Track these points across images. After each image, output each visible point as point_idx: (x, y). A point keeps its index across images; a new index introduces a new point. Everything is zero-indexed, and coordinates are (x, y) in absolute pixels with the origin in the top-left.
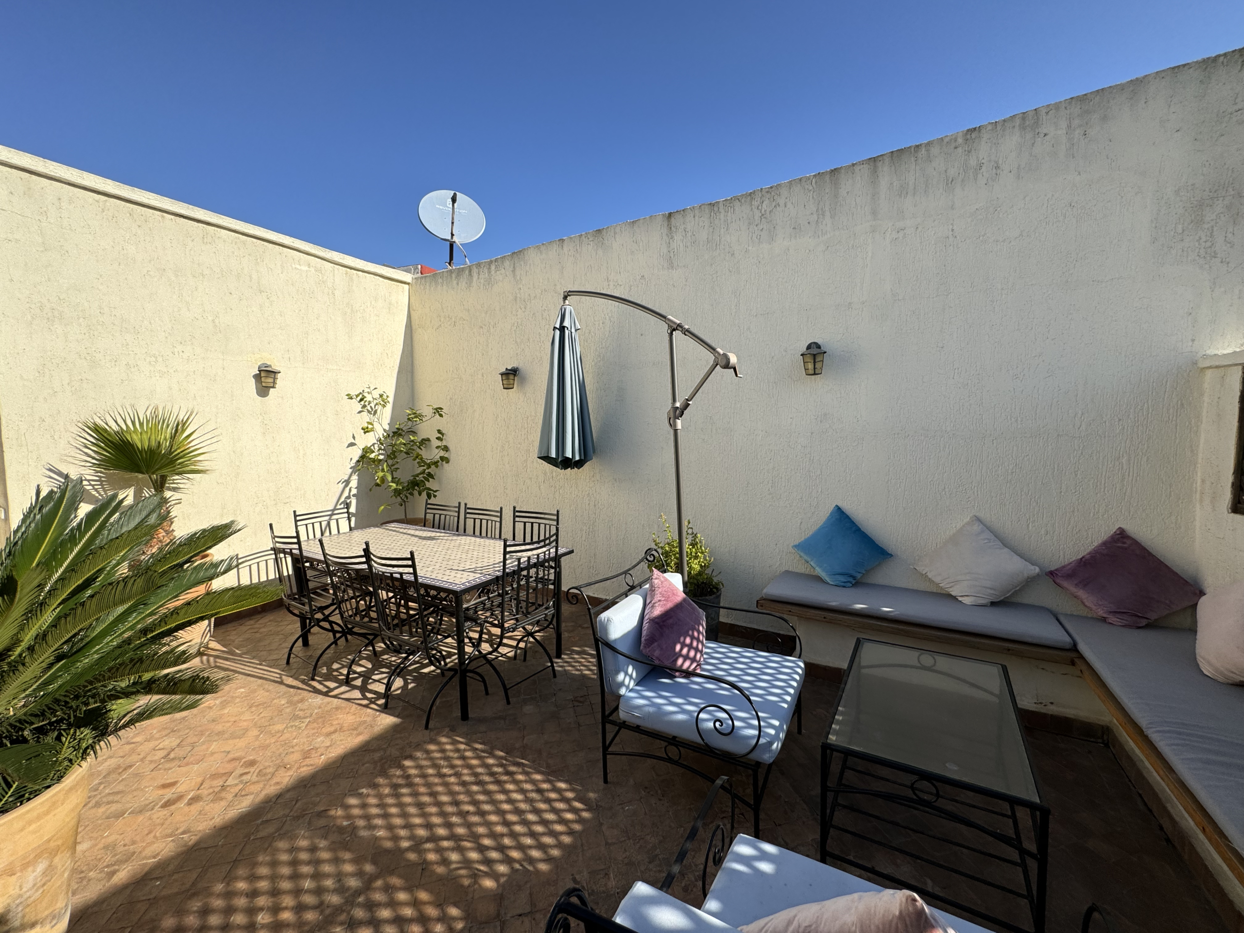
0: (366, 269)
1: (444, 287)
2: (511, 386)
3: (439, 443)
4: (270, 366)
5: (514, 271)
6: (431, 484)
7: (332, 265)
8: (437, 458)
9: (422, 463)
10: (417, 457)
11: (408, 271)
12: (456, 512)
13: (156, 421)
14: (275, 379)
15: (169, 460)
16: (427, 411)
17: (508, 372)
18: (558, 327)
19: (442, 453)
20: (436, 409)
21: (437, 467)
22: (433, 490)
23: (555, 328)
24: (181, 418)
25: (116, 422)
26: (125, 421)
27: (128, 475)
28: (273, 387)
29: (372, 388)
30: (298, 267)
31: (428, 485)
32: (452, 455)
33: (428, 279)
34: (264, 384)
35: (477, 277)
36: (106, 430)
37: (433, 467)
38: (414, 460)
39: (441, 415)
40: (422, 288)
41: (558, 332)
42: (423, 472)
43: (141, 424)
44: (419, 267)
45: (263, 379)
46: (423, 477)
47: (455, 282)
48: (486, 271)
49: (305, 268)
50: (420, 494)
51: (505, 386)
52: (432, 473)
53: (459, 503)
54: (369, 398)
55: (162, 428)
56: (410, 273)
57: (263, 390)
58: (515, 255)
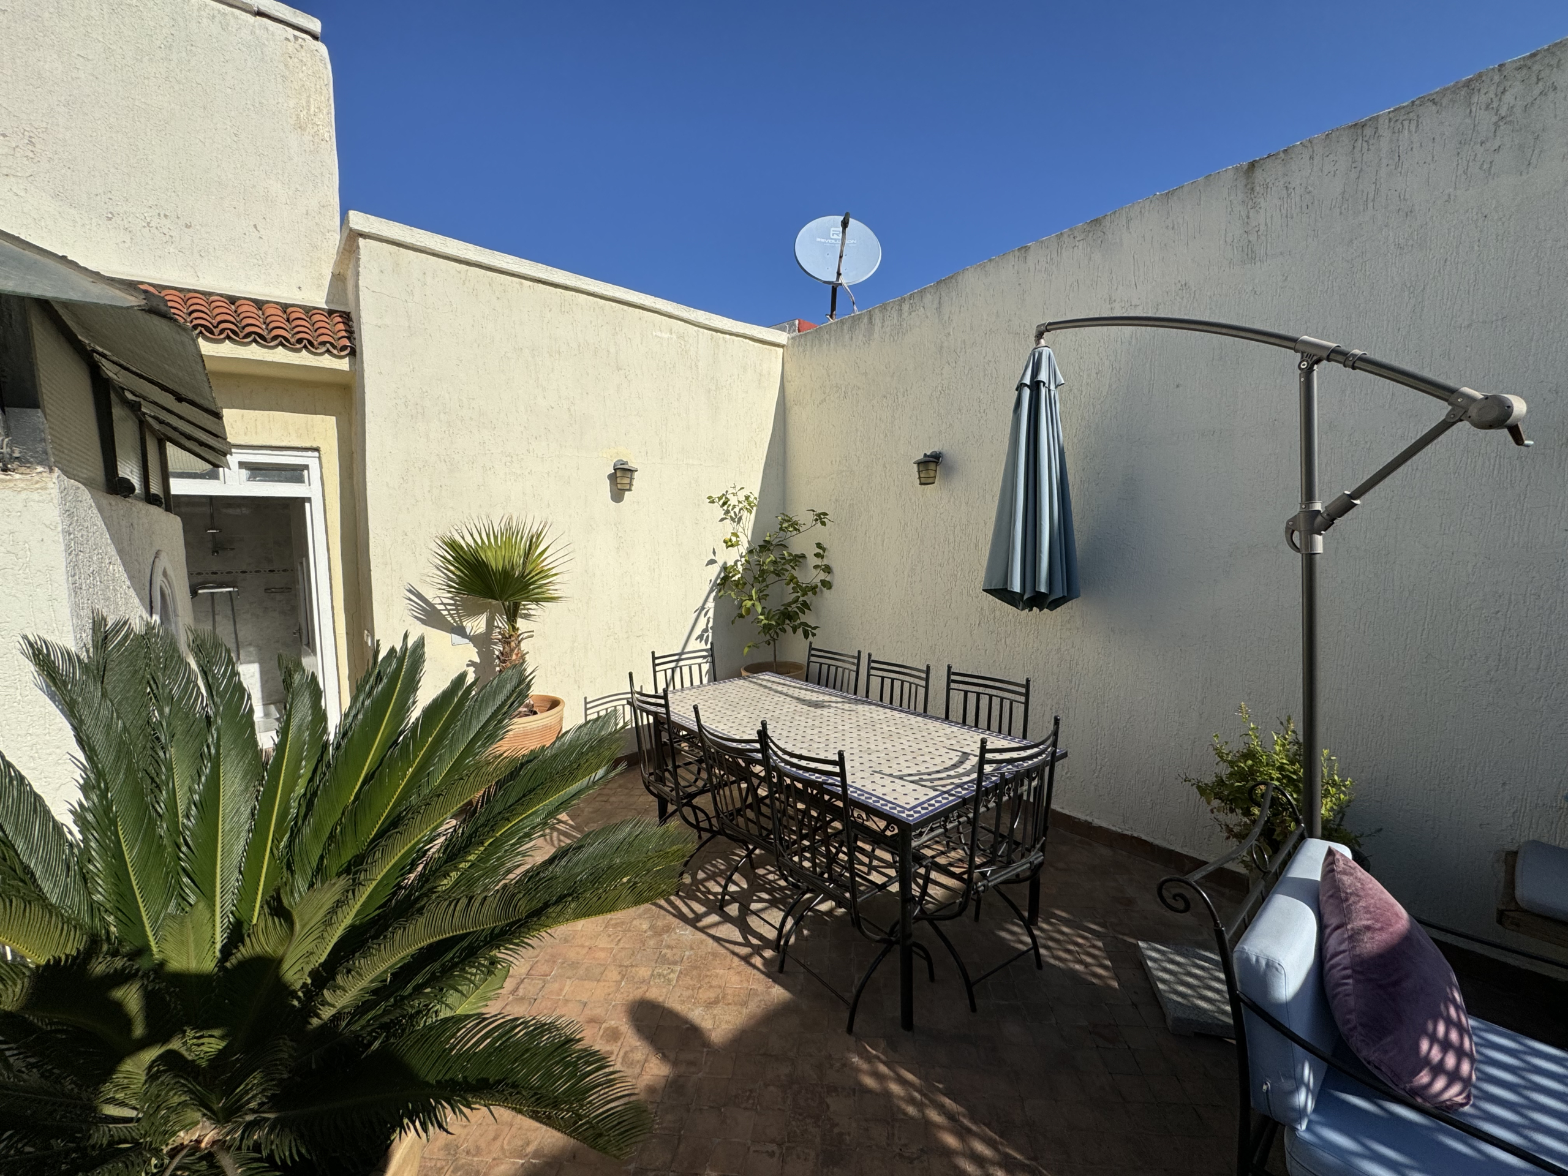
0: (735, 330)
1: (832, 345)
2: (930, 480)
3: (818, 562)
4: (626, 463)
5: (939, 309)
6: (807, 618)
7: (696, 328)
8: (817, 581)
9: (798, 587)
10: (791, 580)
11: (783, 329)
12: (853, 664)
13: (510, 533)
14: (632, 479)
15: (523, 584)
16: (804, 517)
17: (927, 459)
18: (1028, 383)
19: (822, 576)
20: (819, 515)
21: (815, 593)
22: (810, 626)
23: (1021, 386)
24: (534, 530)
25: (472, 535)
26: (480, 535)
27: (482, 601)
28: (630, 490)
29: (738, 488)
30: (659, 334)
31: (803, 618)
32: (836, 579)
33: (809, 337)
34: (619, 486)
35: (880, 325)
36: (461, 547)
37: (810, 593)
38: (788, 584)
39: (823, 524)
40: (801, 350)
41: (1027, 392)
42: (796, 601)
43: (496, 537)
44: (797, 322)
45: (619, 480)
46: (798, 607)
47: (847, 337)
48: (895, 314)
49: (666, 335)
50: (795, 632)
51: (923, 480)
52: (808, 602)
53: (859, 652)
54: (733, 501)
55: (516, 542)
56: (785, 331)
57: (618, 495)
58: (942, 285)
